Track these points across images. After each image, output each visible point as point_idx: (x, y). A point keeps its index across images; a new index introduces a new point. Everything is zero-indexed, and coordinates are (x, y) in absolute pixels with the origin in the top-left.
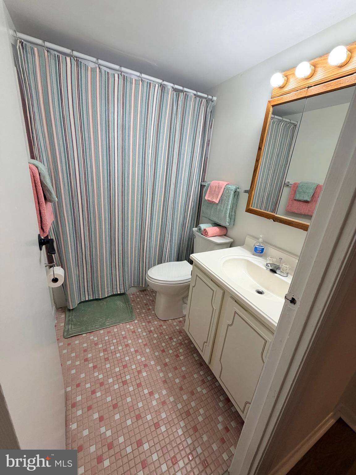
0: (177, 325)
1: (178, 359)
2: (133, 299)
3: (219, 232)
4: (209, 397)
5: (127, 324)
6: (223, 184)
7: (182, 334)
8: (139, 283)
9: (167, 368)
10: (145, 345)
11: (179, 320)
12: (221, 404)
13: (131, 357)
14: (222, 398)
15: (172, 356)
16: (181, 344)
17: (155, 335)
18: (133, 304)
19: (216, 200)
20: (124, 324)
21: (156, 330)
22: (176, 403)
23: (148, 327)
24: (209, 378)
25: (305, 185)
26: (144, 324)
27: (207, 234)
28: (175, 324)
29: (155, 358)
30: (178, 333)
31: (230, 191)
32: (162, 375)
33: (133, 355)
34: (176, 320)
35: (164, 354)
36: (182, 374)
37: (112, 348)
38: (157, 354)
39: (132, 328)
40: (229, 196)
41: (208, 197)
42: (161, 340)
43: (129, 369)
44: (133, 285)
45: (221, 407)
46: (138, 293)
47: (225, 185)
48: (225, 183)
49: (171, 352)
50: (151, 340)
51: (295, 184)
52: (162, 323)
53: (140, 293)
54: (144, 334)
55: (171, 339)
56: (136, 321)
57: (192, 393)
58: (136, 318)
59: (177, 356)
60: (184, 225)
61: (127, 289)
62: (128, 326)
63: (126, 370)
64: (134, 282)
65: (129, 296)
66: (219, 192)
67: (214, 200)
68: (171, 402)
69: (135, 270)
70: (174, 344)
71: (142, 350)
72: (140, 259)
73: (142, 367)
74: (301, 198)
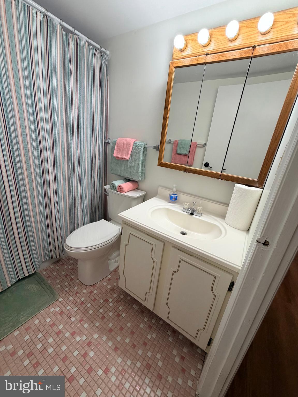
0: (108, 284)
1: (120, 318)
2: (48, 276)
3: (132, 187)
4: (160, 338)
5: (49, 307)
6: (131, 141)
7: (115, 291)
8: (52, 255)
9: (113, 333)
10: (81, 321)
11: (107, 278)
12: (170, 339)
13: (69, 344)
14: (169, 333)
15: (113, 318)
16: (118, 301)
17: (89, 305)
18: (49, 282)
19: (127, 157)
20: (47, 310)
21: (88, 299)
22: (134, 364)
23: (78, 300)
24: (154, 321)
25: (183, 142)
26: (71, 298)
27: (122, 190)
28: (105, 284)
29: (97, 330)
30: (111, 292)
31: (139, 148)
32: (110, 344)
33: (71, 340)
34: (105, 280)
35: (105, 320)
36: (129, 331)
37: (39, 346)
38: (97, 324)
39: (58, 309)
40: (139, 152)
41: (117, 154)
42: (96, 307)
43: (71, 359)
44: (44, 259)
45: (171, 341)
46: (52, 267)
47: (134, 141)
48: (133, 140)
49: (111, 314)
50: (85, 313)
51: (176, 141)
52: (91, 288)
53: (55, 265)
54: (76, 309)
55: (106, 301)
56: (61, 300)
57: (145, 344)
58: (59, 295)
59: (119, 315)
60: (92, 184)
61: (38, 267)
62: (52, 310)
63: (67, 363)
64: (44, 256)
65: (41, 273)
66: (128, 149)
67: (125, 157)
68: (129, 367)
69: (43, 243)
70: (111, 304)
71: (79, 329)
72: (48, 229)
73: (87, 347)
74: (182, 153)
